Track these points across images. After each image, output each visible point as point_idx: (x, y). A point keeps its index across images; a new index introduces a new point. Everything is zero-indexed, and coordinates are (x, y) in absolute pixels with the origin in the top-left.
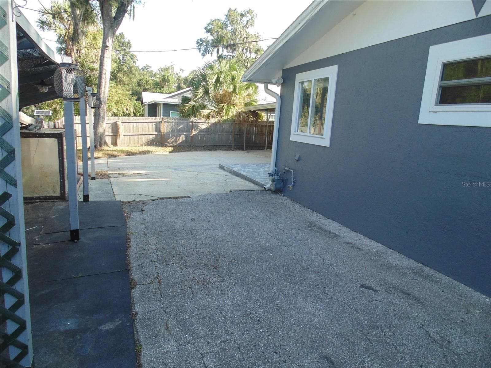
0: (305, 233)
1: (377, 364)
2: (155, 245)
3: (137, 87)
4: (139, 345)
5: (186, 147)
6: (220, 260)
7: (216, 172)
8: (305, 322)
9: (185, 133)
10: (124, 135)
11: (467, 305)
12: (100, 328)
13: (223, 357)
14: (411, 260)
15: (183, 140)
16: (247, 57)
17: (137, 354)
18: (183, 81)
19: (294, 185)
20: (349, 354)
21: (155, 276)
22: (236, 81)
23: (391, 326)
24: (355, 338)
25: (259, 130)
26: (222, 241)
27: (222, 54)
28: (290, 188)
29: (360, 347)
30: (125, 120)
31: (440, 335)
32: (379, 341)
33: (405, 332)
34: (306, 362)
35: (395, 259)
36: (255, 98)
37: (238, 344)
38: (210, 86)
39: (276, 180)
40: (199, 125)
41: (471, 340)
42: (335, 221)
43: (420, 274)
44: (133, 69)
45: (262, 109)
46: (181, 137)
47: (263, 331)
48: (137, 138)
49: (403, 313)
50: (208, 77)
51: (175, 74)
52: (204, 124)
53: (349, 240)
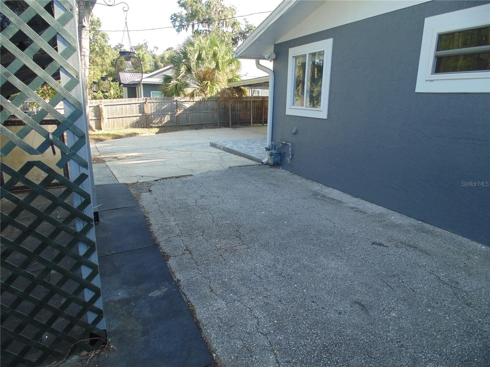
0: (311, 201)
1: (400, 304)
2: (175, 221)
3: (111, 68)
4: (190, 305)
5: (172, 127)
6: (240, 230)
7: (209, 150)
8: (331, 276)
9: (169, 113)
10: (107, 118)
11: (467, 252)
12: (150, 295)
13: (269, 309)
14: (412, 219)
15: (168, 120)
16: (223, 31)
17: (192, 313)
18: (160, 59)
19: (292, 158)
20: (376, 298)
21: (185, 248)
22: (218, 57)
23: (406, 274)
24: (378, 286)
25: (243, 106)
26: (236, 213)
27: (197, 29)
28: (288, 161)
29: (383, 292)
30: (107, 103)
31: (449, 278)
32: (398, 287)
33: (418, 278)
34: (340, 308)
35: (397, 219)
36: (238, 73)
37: (278, 298)
38: (193, 63)
39: (274, 154)
40: (183, 104)
41: (475, 280)
42: (336, 189)
43: (422, 230)
44: (105, 48)
45: (246, 84)
46: (166, 118)
47: (297, 286)
48: (121, 120)
49: (414, 263)
50: (189, 54)
51: (150, 52)
52: (189, 103)
53: (352, 205)
